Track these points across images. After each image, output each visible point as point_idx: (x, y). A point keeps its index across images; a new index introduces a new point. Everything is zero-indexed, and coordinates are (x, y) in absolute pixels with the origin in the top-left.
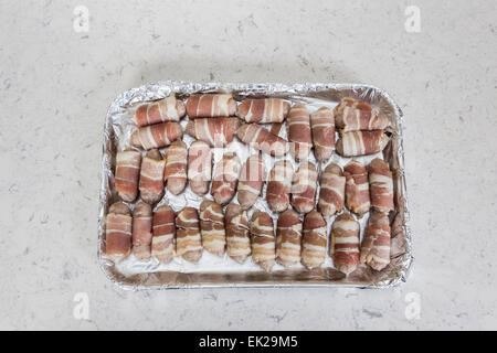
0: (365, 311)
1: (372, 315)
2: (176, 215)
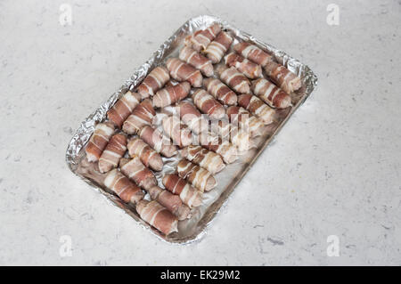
0: (269, 239)
1: (275, 242)
2: (177, 174)
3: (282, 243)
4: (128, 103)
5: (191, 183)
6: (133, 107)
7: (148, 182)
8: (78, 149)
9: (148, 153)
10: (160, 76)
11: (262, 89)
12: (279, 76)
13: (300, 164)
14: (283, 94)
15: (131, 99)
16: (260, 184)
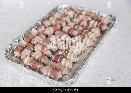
2: (59, 55)
3: (115, 80)
4: (34, 33)
5: (66, 58)
6: (36, 34)
7: (45, 60)
8: (10, 52)
9: (44, 48)
10: (47, 23)
11: (93, 23)
12: (99, 19)
13: (116, 50)
14: (102, 24)
15: (34, 32)
16: (99, 59)
